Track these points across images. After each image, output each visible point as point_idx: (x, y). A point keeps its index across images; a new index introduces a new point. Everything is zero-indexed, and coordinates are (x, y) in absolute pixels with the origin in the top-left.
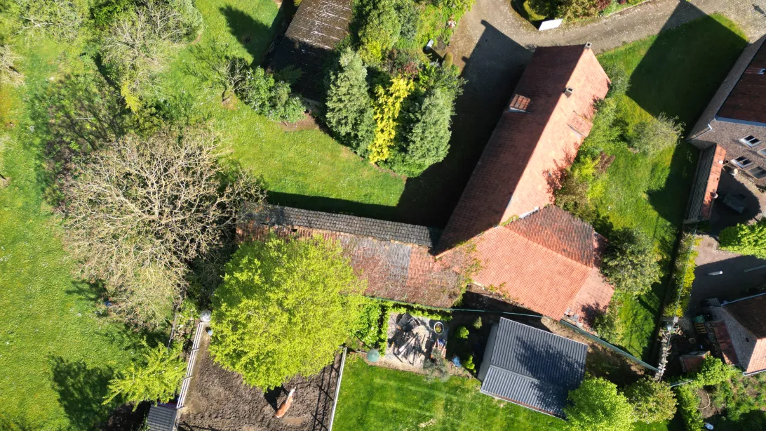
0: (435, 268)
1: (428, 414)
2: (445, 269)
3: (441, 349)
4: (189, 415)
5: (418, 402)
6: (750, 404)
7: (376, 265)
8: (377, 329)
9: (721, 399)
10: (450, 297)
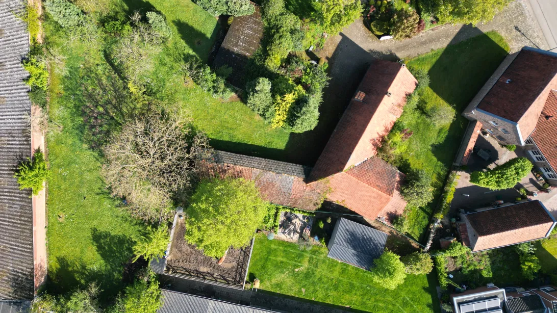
0: (307, 190)
1: (299, 264)
2: (312, 190)
3: (307, 232)
4: (171, 260)
5: (294, 258)
6: (475, 265)
7: (273, 186)
8: (273, 220)
9: (459, 262)
10: (314, 205)
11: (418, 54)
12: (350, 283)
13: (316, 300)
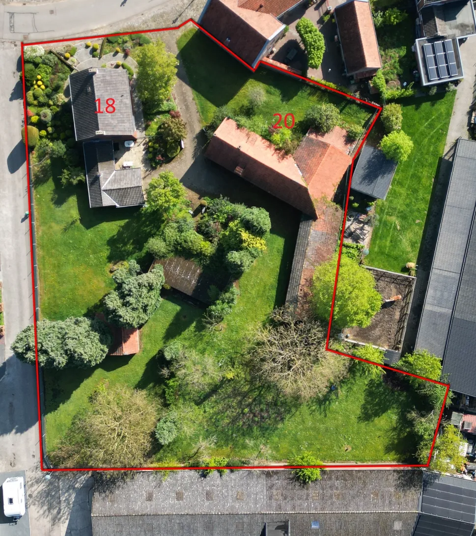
0: (323, 218)
1: (393, 225)
2: (324, 213)
3: (363, 217)
4: (389, 345)
5: (387, 229)
6: (395, 62)
7: (320, 249)
8: (351, 249)
9: (392, 76)
10: (337, 211)
11: (197, 112)
12: (411, 178)
13: (427, 209)
